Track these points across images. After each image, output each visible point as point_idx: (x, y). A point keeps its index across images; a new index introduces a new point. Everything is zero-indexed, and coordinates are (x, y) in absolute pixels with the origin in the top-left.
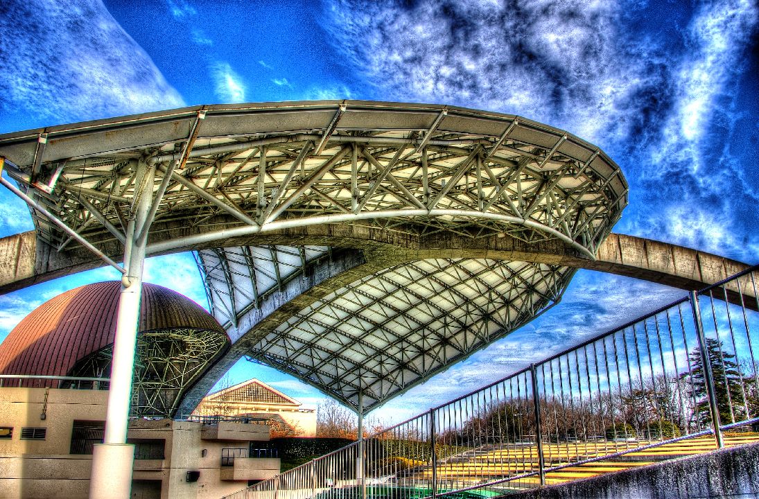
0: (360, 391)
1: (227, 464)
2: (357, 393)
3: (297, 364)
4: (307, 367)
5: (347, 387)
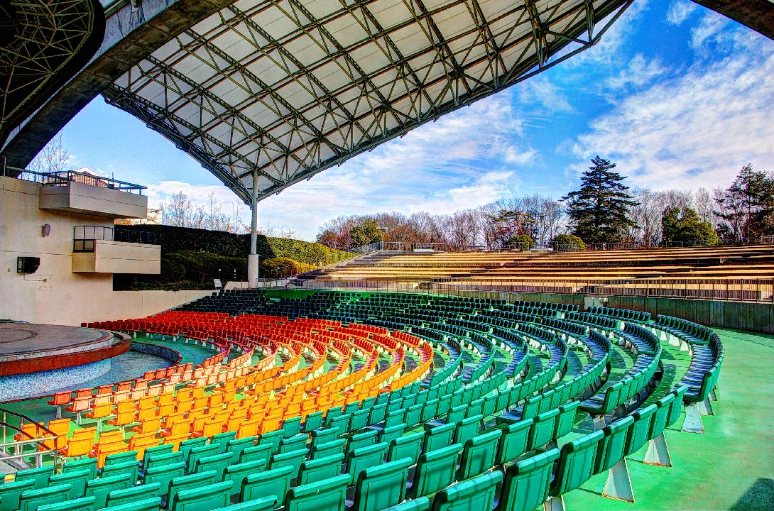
0: (255, 170)
2: (252, 173)
3: (177, 121)
4: (191, 127)
5: (240, 163)
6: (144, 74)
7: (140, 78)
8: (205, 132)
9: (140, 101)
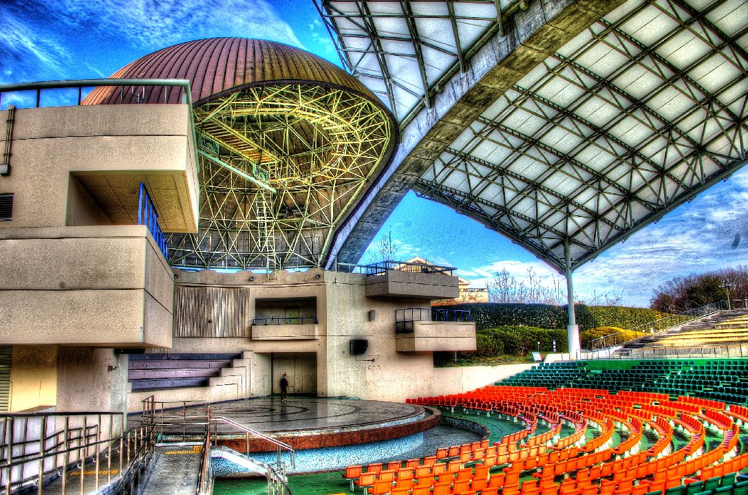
0: (566, 239)
1: (403, 330)
2: (562, 242)
3: (482, 203)
4: (496, 206)
5: (549, 234)
6: (446, 166)
7: (443, 169)
8: (509, 210)
9: (447, 190)
